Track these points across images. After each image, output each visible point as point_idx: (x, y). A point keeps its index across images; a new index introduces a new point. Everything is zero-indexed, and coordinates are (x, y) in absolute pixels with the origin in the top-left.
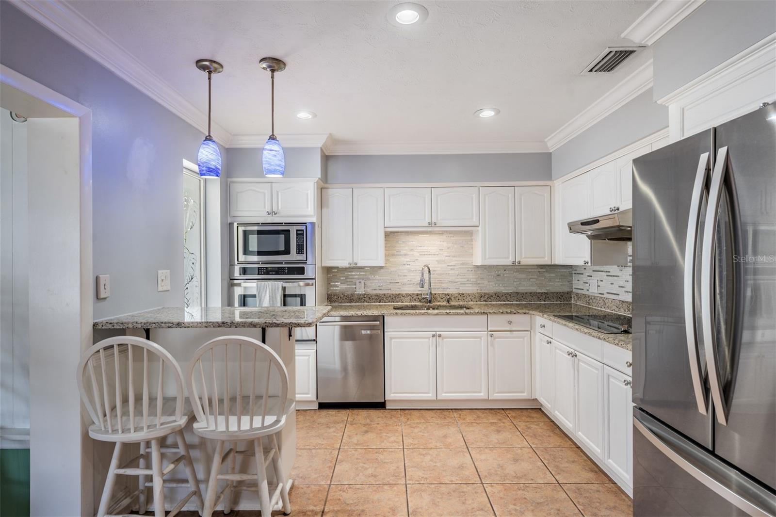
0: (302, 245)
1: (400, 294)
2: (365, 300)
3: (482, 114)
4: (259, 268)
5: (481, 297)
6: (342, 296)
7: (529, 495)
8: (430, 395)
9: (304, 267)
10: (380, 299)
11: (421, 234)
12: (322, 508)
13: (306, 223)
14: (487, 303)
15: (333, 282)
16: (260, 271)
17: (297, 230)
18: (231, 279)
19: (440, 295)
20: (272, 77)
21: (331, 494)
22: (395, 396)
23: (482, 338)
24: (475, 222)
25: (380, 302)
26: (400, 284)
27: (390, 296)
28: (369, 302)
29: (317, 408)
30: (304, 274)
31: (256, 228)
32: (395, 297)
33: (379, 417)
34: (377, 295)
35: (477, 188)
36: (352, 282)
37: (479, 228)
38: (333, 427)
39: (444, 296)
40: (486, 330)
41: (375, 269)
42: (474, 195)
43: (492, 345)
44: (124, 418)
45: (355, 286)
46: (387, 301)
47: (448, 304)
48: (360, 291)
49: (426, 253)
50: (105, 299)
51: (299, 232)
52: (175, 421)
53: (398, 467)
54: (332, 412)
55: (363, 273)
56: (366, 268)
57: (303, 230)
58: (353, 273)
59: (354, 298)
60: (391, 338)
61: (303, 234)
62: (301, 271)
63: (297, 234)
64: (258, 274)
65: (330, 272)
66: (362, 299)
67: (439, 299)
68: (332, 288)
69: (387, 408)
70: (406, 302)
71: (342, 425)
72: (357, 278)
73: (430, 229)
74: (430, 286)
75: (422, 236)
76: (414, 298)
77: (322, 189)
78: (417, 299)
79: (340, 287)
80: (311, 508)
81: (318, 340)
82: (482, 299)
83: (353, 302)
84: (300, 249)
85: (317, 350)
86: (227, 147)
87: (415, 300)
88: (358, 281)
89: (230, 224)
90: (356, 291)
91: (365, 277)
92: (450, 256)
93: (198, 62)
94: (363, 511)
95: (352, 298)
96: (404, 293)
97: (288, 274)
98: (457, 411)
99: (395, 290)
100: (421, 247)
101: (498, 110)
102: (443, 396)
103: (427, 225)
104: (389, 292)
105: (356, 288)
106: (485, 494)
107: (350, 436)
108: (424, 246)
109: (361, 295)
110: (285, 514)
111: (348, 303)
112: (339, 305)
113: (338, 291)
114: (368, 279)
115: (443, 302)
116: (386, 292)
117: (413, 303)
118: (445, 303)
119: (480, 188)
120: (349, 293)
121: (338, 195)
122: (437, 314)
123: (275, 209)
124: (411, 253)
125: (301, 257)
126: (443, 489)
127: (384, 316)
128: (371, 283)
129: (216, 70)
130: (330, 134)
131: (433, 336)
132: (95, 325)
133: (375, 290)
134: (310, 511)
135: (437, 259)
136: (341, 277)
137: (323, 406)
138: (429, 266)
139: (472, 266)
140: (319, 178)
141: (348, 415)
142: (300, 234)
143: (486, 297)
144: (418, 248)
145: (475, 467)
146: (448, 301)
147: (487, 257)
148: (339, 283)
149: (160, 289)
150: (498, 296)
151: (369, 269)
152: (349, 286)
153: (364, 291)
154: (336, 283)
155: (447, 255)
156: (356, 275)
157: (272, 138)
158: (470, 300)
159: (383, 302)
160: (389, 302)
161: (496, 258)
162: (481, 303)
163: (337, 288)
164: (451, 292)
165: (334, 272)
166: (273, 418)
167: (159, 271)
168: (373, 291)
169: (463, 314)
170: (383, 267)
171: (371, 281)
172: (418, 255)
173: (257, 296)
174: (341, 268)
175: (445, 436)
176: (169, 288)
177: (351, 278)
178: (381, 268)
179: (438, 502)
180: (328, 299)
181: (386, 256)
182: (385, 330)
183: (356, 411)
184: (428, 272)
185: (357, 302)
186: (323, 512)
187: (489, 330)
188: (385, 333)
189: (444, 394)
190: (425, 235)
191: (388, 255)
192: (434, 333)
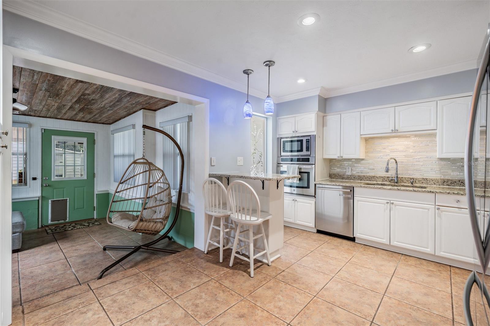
0: (309, 147)
1: (375, 176)
2: (351, 179)
3: (415, 49)
4: (298, 158)
5: (444, 182)
6: (338, 175)
7: (414, 314)
8: (384, 240)
9: (309, 158)
10: (361, 178)
11: (392, 138)
12: (285, 269)
13: (310, 136)
14: (450, 187)
15: (333, 167)
16: (298, 160)
17: (306, 140)
18: (278, 164)
19: (406, 178)
20: (269, 69)
21: (293, 266)
22: (360, 236)
23: (430, 210)
24: (433, 126)
25: (361, 180)
26: (375, 170)
27: (368, 177)
28: (354, 180)
29: (316, 232)
30: (309, 161)
31: (296, 139)
32: (371, 178)
33: (347, 245)
34: (359, 176)
35: (435, 102)
36: (344, 167)
37: (437, 131)
38: (317, 242)
39: (409, 180)
40: (434, 204)
41: (359, 160)
42: (432, 107)
43: (440, 216)
44: (215, 208)
45: (346, 170)
46: (366, 180)
47: (412, 185)
48: (349, 173)
49: (395, 150)
50: (214, 166)
51: (307, 140)
52: (227, 212)
53: (336, 268)
54: (322, 236)
55: (351, 163)
56: (353, 160)
57: (309, 139)
58: (345, 163)
59: (345, 177)
60: (358, 201)
61: (309, 141)
62: (308, 160)
63: (306, 141)
64: (297, 161)
65: (330, 162)
66: (349, 178)
67: (405, 181)
68: (332, 171)
69: (356, 242)
70: (379, 181)
71: (323, 243)
72: (347, 166)
73: (393, 134)
74: (397, 172)
75: (393, 139)
76: (385, 179)
77: (324, 117)
78: (387, 180)
79: (337, 170)
80: (280, 267)
81: (316, 196)
82: (445, 184)
83: (344, 179)
84: (308, 149)
85: (315, 202)
86: (276, 103)
87: (386, 181)
88: (347, 167)
89: (278, 138)
90: (346, 173)
91: (352, 165)
92: (415, 152)
93: (244, 71)
94: (301, 277)
95: (344, 177)
96: (378, 175)
97: (302, 161)
98: (406, 256)
99: (372, 174)
100: (392, 146)
101: (430, 44)
102: (394, 243)
103: (390, 131)
104: (368, 174)
105: (346, 171)
106: (380, 300)
107: (322, 248)
108: (394, 146)
109: (349, 175)
110: (268, 265)
111: (341, 179)
112: (336, 180)
113: (335, 173)
114: (354, 166)
115: (409, 183)
116: (365, 175)
117: (384, 183)
118: (410, 184)
119: (438, 101)
120: (342, 174)
121: (332, 119)
122: (390, 189)
123: (296, 130)
124: (384, 150)
125: (308, 153)
126: (354, 287)
127: (353, 187)
128: (355, 168)
129: (251, 73)
130: (322, 87)
131: (388, 203)
132: (209, 174)
133: (358, 173)
134: (279, 268)
135: (404, 154)
136: (338, 165)
137: (319, 232)
138: (396, 159)
139: (436, 159)
140: (317, 111)
141: (330, 239)
142: (308, 141)
143: (449, 182)
144: (389, 147)
145: (388, 286)
146: (412, 184)
147: (444, 151)
148: (336, 168)
149: (238, 164)
150: (462, 182)
151: (354, 160)
152: (342, 170)
153: (351, 173)
154: (335, 168)
155: (413, 151)
156: (347, 164)
157: (268, 97)
158: (433, 184)
159: (363, 181)
160: (367, 180)
161: (454, 153)
162: (444, 186)
163: (335, 171)
164: (416, 177)
165: (333, 162)
166: (256, 219)
167: (238, 157)
168: (357, 173)
169: (411, 191)
170: (364, 159)
171: (356, 168)
172: (389, 151)
173: (287, 172)
174: (338, 160)
175: (382, 265)
176: (242, 164)
177: (344, 166)
178: (363, 159)
179: (345, 291)
180: (329, 176)
181: (366, 152)
182: (354, 196)
183: (336, 239)
184: (395, 163)
185: (346, 179)
186: (284, 271)
187: (436, 204)
188: (354, 197)
189: (395, 243)
190: (395, 139)
191: (367, 152)
192: (389, 201)
